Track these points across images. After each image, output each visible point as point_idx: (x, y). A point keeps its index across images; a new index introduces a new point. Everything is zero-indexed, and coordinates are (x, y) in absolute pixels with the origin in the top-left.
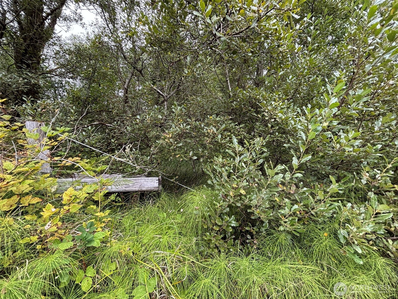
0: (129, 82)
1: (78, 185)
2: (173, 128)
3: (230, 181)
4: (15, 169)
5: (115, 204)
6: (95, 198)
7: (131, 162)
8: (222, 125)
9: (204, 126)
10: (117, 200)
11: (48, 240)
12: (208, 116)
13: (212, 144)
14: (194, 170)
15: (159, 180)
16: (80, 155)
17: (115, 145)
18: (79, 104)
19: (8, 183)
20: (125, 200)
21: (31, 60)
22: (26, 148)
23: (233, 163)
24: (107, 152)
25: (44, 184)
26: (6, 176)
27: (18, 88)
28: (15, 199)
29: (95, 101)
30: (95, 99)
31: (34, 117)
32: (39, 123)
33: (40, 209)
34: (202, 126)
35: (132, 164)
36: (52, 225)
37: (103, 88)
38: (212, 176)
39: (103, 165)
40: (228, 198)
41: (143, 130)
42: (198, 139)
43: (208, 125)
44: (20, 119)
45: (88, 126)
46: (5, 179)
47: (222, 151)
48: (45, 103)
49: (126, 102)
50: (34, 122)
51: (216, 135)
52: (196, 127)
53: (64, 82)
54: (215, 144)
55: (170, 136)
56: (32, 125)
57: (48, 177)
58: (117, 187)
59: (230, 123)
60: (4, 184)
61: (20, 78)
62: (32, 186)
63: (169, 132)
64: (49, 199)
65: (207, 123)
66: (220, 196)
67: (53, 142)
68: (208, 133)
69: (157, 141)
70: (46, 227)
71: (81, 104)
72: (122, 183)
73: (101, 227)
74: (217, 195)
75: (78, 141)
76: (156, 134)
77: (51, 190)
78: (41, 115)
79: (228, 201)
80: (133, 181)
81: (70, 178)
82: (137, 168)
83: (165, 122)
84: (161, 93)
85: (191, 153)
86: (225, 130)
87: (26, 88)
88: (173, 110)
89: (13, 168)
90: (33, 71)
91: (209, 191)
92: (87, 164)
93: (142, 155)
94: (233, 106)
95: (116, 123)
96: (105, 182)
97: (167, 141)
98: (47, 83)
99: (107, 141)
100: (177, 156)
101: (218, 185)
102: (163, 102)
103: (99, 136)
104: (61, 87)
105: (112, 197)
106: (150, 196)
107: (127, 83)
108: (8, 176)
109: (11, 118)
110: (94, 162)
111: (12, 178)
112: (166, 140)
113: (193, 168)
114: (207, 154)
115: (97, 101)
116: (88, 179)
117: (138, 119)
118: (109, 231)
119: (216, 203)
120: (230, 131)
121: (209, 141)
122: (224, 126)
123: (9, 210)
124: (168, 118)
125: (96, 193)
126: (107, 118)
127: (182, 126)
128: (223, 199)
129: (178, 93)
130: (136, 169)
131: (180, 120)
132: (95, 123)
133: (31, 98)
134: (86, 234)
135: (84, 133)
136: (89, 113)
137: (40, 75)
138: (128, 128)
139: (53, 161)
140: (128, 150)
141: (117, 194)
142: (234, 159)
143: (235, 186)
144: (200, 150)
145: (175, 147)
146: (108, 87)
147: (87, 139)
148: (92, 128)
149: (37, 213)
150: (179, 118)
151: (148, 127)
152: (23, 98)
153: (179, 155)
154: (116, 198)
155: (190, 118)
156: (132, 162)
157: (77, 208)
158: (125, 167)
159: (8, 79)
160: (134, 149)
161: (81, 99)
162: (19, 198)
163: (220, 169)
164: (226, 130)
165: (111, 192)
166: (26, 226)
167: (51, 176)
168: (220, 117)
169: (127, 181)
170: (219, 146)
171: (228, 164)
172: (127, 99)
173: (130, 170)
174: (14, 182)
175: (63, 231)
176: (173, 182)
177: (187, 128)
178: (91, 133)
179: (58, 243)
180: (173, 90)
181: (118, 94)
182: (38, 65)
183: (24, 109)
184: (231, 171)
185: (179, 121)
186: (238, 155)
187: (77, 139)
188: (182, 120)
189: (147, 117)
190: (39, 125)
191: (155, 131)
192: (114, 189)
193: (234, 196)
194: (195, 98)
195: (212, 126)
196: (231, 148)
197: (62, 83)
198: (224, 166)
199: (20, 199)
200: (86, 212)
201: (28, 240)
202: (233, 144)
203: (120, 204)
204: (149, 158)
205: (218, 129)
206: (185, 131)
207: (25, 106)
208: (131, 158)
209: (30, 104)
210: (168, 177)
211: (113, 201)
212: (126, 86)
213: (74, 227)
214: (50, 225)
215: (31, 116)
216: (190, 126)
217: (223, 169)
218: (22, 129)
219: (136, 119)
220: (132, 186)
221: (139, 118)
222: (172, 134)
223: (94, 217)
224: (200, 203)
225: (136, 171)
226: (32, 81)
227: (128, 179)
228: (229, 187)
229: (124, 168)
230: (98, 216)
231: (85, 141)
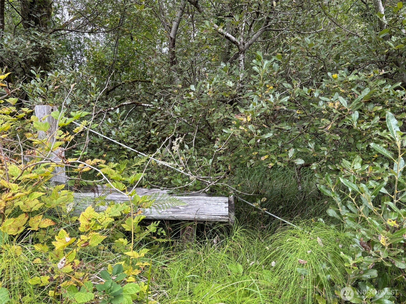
0: (177, 28)
1: (102, 205)
2: (255, 104)
3: (380, 212)
4: (21, 175)
5: (157, 240)
6: (127, 227)
7: (181, 168)
8: (363, 90)
9: (321, 95)
10: (159, 234)
11: (61, 285)
12: (329, 74)
13: (338, 133)
14: (300, 188)
15: (229, 202)
16: (105, 155)
17: (158, 140)
18: (103, 72)
19: (13, 195)
20: (173, 234)
21: (40, 13)
22: (35, 145)
23: (390, 174)
24: (145, 151)
25: (56, 199)
26: (11, 185)
27: (26, 57)
28: (22, 218)
29: (126, 66)
30: (126, 64)
31: (44, 99)
32: (51, 108)
33: (53, 237)
34: (316, 95)
35: (182, 172)
36: (67, 263)
37: (138, 42)
38: (337, 199)
39: (138, 172)
40: (375, 248)
41: (201, 110)
42: (306, 124)
43: (328, 92)
44: (28, 103)
45: (115, 109)
46: (10, 189)
47: (361, 147)
48: (58, 76)
49: (173, 63)
50: (45, 106)
51: (347, 114)
52: (302, 98)
53: (82, 41)
54: (345, 133)
55: (249, 119)
56: (43, 111)
57: (63, 189)
58: (160, 212)
59: (383, 85)
60: (9, 196)
61: (27, 42)
62: (43, 202)
63: (245, 112)
64: (64, 223)
65: (327, 88)
66: (354, 243)
67: (69, 135)
68: (328, 109)
69: (224, 130)
70: (59, 265)
71: (106, 73)
72: (167, 204)
73: (135, 276)
74: (350, 241)
75: (102, 133)
76: (223, 118)
77: (66, 210)
78: (54, 94)
79: (374, 254)
80: (185, 201)
81: (92, 192)
82: (191, 178)
83: (241, 94)
84: (233, 38)
85: (291, 153)
86: (370, 102)
87: (35, 55)
88: (255, 68)
89: (19, 174)
90: (43, 29)
91: (332, 231)
92: (113, 171)
93: (200, 156)
94: (390, 47)
95: (156, 100)
96: (140, 202)
97: (243, 128)
98: (60, 45)
99: (144, 132)
100: (263, 159)
101: (351, 219)
102: (237, 56)
103: (132, 124)
104: (79, 49)
105: (152, 228)
106: (214, 231)
107: (173, 29)
108: (14, 186)
109: (18, 102)
110: (125, 167)
111: (18, 187)
112: (241, 127)
113: (298, 183)
114: (326, 153)
115: (129, 66)
116: (116, 196)
117: (193, 91)
118: (145, 284)
119: (346, 257)
120: (382, 103)
121: (330, 127)
122: (366, 92)
123: (16, 234)
124: (246, 86)
125: (128, 219)
126: (143, 93)
127: (272, 99)
128: (363, 250)
129: (266, 35)
130: (189, 181)
131: (267, 86)
132: (126, 103)
133: (41, 70)
134: (112, 284)
135: (110, 120)
136: (117, 87)
137: (51, 34)
138: (176, 108)
139: (66, 164)
140: (176, 147)
141: (159, 222)
142: (391, 165)
143: (392, 223)
144: (311, 145)
145: (259, 141)
146: (145, 39)
147: (115, 130)
148: (120, 112)
149: (49, 242)
150: (266, 82)
151: (209, 104)
152: (31, 71)
153: (266, 157)
154: (157, 229)
155: (290, 82)
156: (183, 169)
157: (99, 240)
158: (172, 177)
159: (14, 45)
160: (186, 146)
161: (106, 64)
162: (27, 219)
163: (355, 187)
164: (371, 100)
165: (151, 218)
166: (35, 260)
167: (66, 188)
168: (357, 74)
169: (176, 201)
170: (354, 136)
171: (377, 175)
172: (174, 57)
173: (180, 182)
174: (21, 194)
175: (81, 274)
176: (256, 209)
177: (282, 101)
178: (120, 120)
179: (74, 292)
180: (256, 31)
181: (161, 50)
182: (49, 18)
183: (33, 87)
184: (383, 190)
185: (266, 88)
186: (400, 156)
187: (100, 130)
188: (272, 87)
189: (208, 87)
190: (50, 110)
191: (221, 113)
192: (154, 213)
193: (390, 246)
194: (299, 38)
195: (337, 94)
196: (383, 141)
197: (79, 43)
198: (365, 179)
199: (29, 219)
200: (113, 248)
201: (38, 281)
202: (388, 131)
203: (165, 240)
204: (211, 161)
205: (353, 100)
206: (278, 108)
207: (33, 83)
208: (182, 162)
209: (39, 80)
210: (248, 198)
211: (154, 234)
212: (172, 35)
213: (97, 270)
214: (64, 262)
215: (42, 97)
216: (288, 97)
217: (363, 185)
218: (30, 117)
219: (188, 91)
220: (185, 210)
221: (194, 89)
222: (253, 116)
223: (124, 257)
224: (309, 252)
225: (190, 184)
226: (42, 44)
227: (176, 197)
228: (376, 226)
229: (171, 179)
230: (130, 256)
231: (111, 133)
